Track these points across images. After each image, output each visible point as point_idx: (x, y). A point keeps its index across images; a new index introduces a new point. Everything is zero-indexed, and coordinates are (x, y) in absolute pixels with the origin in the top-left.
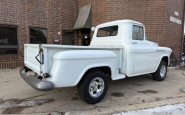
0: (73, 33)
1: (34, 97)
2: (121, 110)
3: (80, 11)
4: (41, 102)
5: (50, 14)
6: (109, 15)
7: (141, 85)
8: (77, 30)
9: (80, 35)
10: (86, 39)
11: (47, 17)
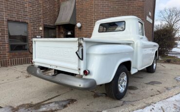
0: (54, 29)
1: (49, 99)
2: (150, 101)
3: (62, 6)
4: (64, 103)
5: (30, 7)
6: (96, 12)
7: (142, 78)
8: (59, 26)
9: (62, 30)
10: (69, 35)
11: (27, 10)
